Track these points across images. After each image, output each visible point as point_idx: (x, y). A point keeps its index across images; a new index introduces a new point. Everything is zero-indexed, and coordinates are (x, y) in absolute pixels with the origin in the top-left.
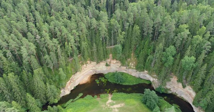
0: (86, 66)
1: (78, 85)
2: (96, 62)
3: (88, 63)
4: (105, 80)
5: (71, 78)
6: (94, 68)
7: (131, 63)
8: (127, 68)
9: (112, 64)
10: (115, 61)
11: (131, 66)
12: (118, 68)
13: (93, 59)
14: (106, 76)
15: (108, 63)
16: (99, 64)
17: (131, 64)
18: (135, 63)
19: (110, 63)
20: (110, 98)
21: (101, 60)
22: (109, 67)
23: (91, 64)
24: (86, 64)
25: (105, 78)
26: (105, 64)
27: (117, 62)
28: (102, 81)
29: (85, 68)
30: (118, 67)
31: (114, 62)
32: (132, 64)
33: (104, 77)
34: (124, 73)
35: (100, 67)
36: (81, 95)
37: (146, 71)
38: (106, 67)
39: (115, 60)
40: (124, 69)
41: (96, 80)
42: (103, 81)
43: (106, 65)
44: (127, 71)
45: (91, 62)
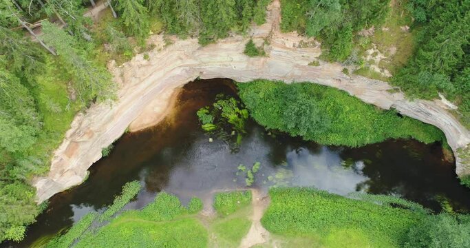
0: (145, 62)
1: (124, 135)
2: (196, 40)
3: (153, 46)
4: (239, 116)
5: (69, 133)
6: (190, 62)
7: (371, 51)
8: (345, 71)
9: (275, 51)
10: (293, 39)
11: (372, 62)
12: (304, 67)
13: (178, 28)
14: (243, 95)
15: (258, 43)
16: (211, 46)
17: (375, 55)
18: (393, 50)
19: (267, 41)
20: (257, 214)
21: (224, 33)
22: (258, 61)
23: (171, 47)
24: (146, 49)
25: (241, 105)
26: (242, 46)
27: (306, 45)
28: (227, 119)
29: (139, 72)
30: (306, 63)
31: (289, 44)
32: (380, 56)
33: (237, 98)
34: (325, 87)
35: (218, 59)
36: (132, 189)
37: (445, 101)
38: (245, 58)
39: (295, 33)
40: (330, 75)
41: (201, 113)
42: (232, 117)
43: (246, 52)
44: (345, 82)
45: (173, 38)
